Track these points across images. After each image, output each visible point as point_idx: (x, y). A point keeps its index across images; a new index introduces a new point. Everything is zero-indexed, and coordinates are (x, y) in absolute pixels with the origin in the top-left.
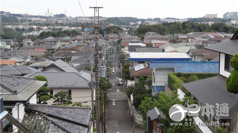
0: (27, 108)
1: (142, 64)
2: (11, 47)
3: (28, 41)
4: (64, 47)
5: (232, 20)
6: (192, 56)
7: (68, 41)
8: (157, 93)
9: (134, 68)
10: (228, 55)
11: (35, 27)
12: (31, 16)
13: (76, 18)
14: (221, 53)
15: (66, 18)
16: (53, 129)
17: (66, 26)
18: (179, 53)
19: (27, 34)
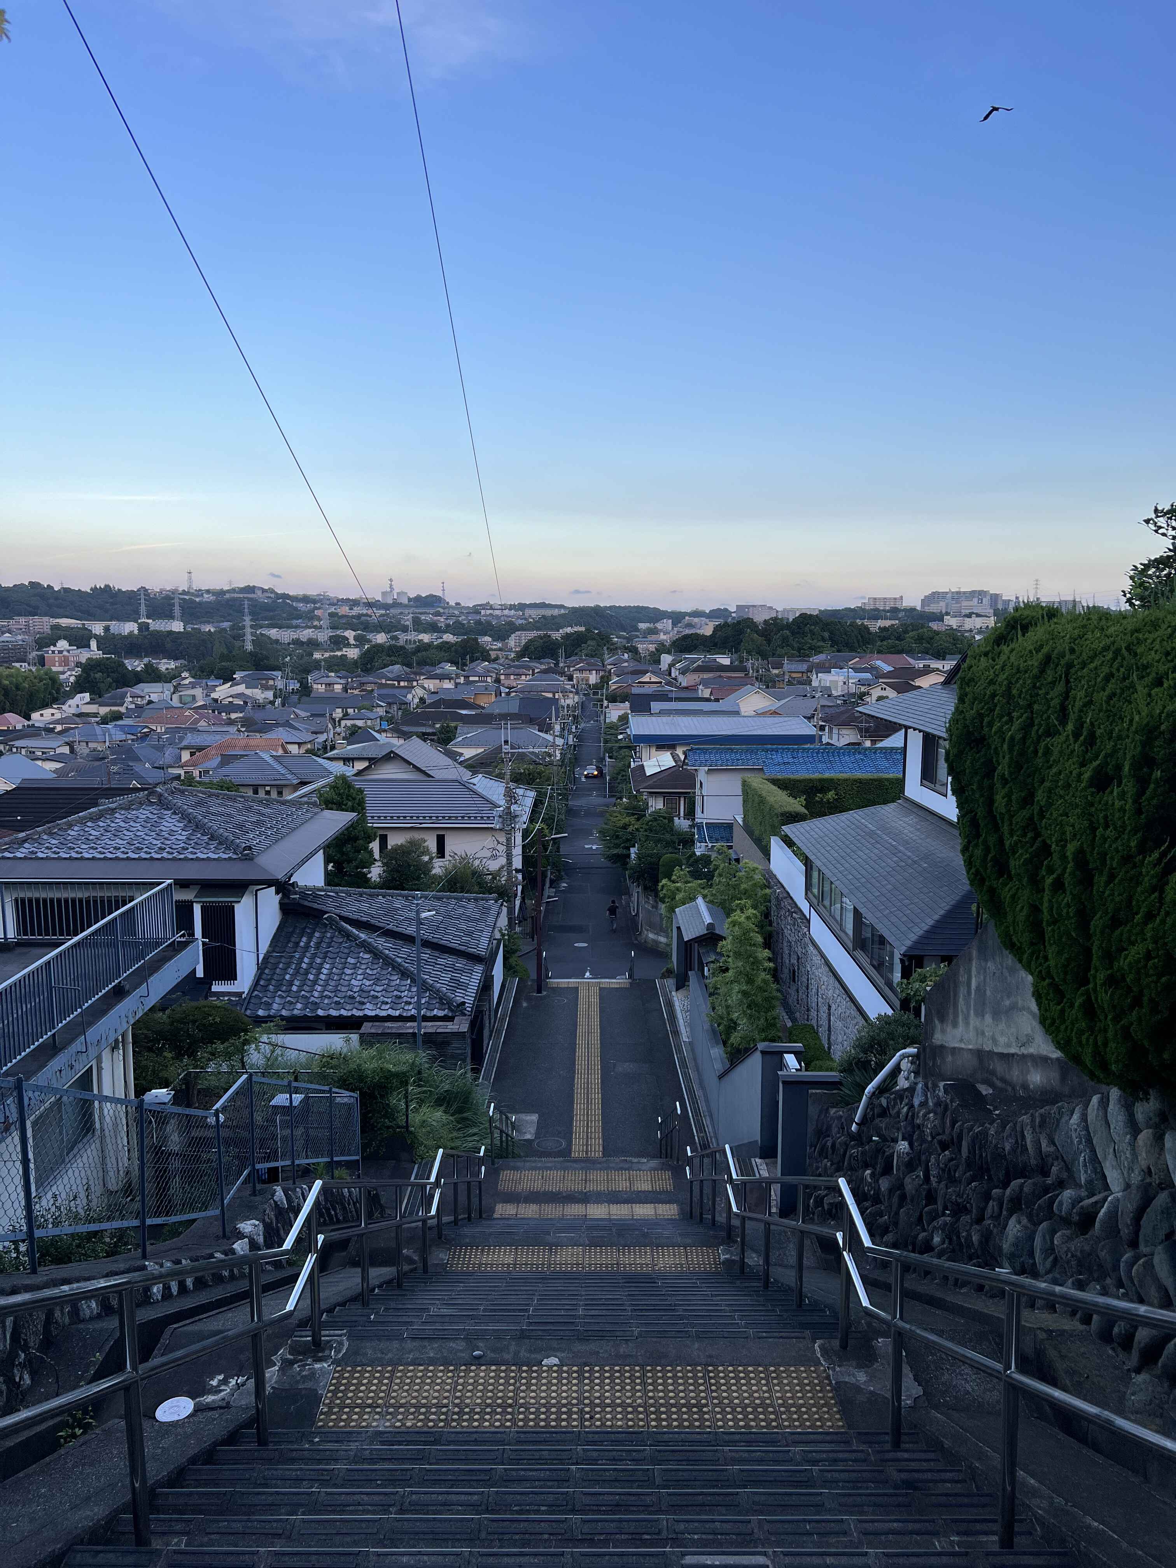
0: (286, 901)
1: (669, 753)
2: (275, 697)
3: (328, 677)
4: (436, 698)
5: (947, 614)
6: (822, 728)
7: (450, 679)
8: (710, 845)
9: (642, 766)
10: (934, 736)
11: (350, 634)
12: (338, 600)
13: (476, 610)
14: (910, 728)
15: (444, 608)
16: (368, 971)
17: (445, 632)
18: (781, 719)
19: (327, 655)
